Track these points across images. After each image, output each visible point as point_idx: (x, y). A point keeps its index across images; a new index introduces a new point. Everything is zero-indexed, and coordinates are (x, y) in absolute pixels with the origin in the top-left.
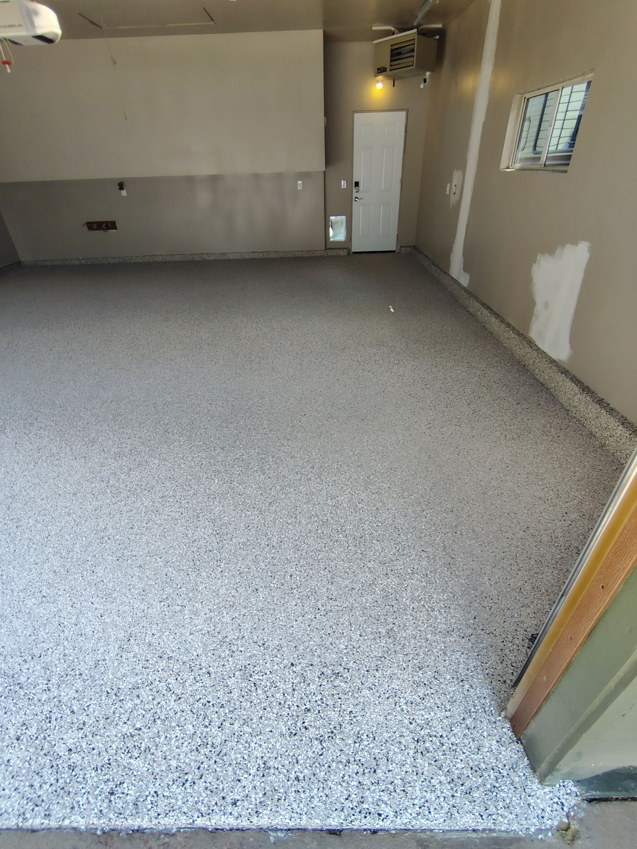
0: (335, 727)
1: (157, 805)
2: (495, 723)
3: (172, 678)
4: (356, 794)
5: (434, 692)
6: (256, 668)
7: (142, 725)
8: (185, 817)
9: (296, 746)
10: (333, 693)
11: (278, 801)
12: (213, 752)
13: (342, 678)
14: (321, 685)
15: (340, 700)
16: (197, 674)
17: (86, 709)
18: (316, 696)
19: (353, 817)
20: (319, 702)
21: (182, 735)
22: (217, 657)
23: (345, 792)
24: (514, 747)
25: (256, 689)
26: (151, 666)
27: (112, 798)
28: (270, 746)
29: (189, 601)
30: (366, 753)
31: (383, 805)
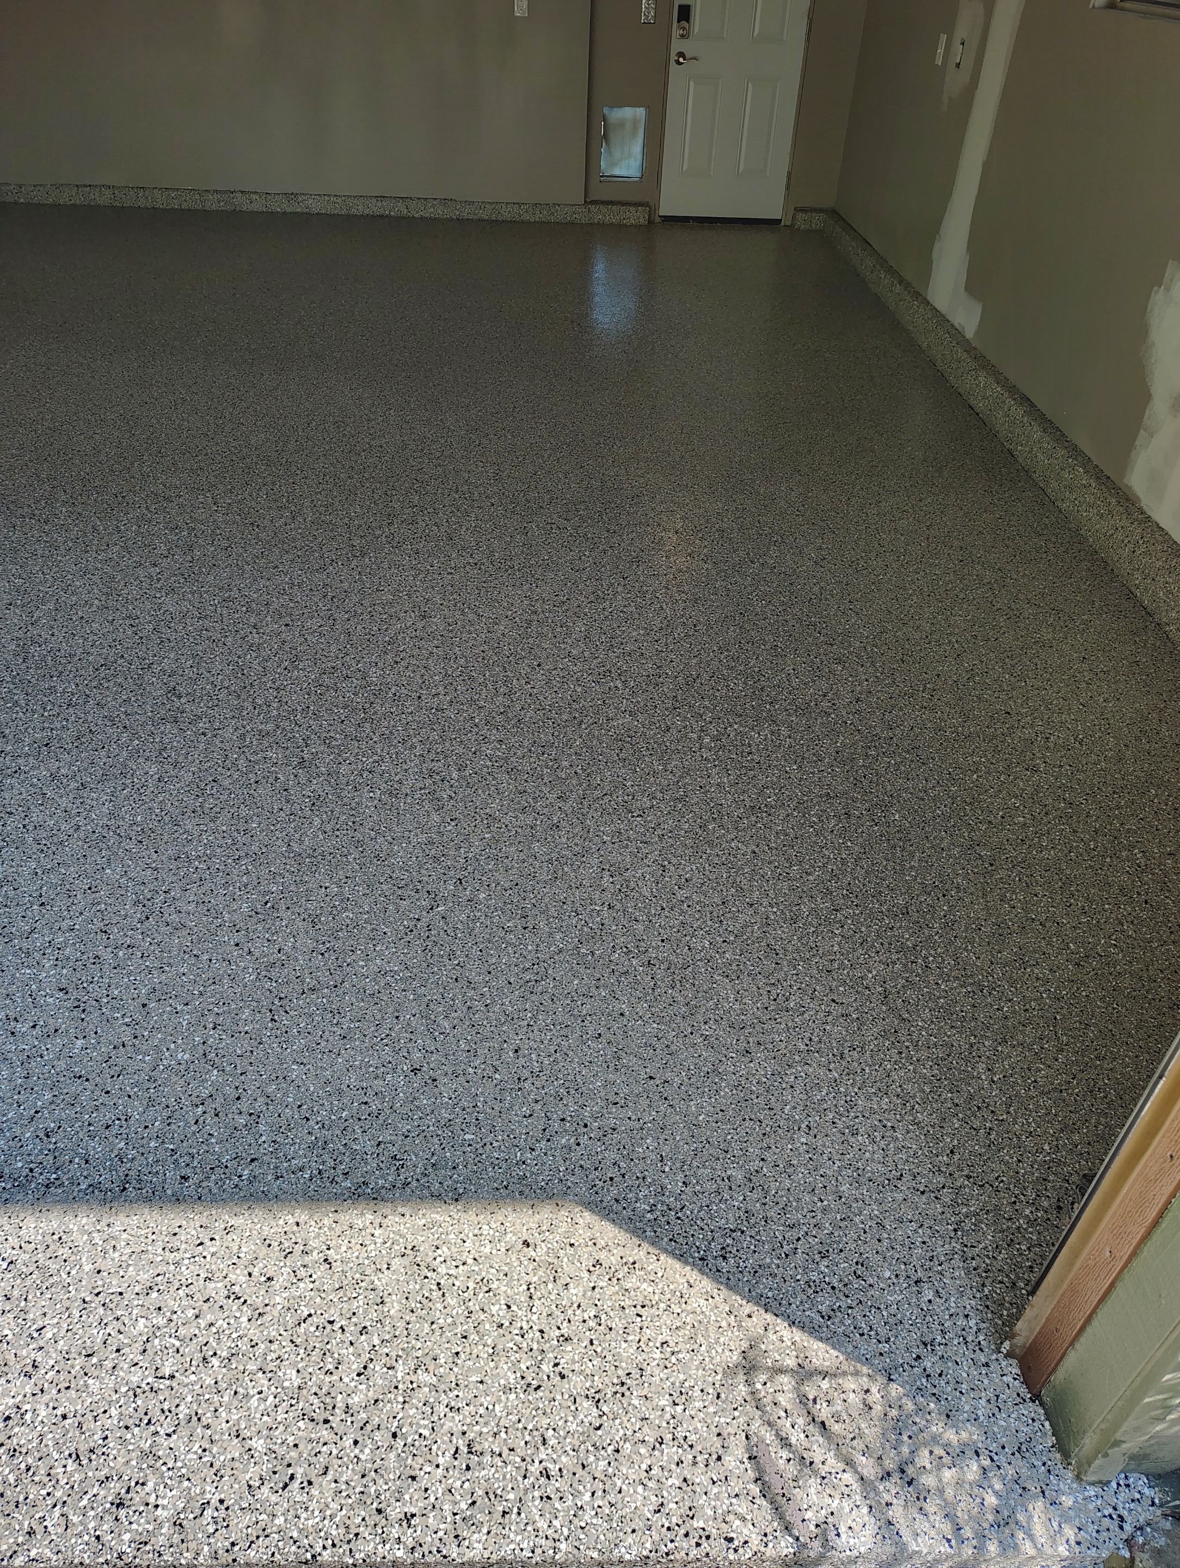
0: (628, 1374)
1: (228, 1526)
2: (987, 1365)
3: (238, 1271)
4: (677, 1503)
5: (854, 1305)
6: (439, 1252)
7: (176, 1368)
8: (294, 1548)
9: (540, 1412)
10: (622, 1304)
11: (503, 1516)
12: (349, 1423)
13: (643, 1273)
14: (594, 1288)
15: (639, 1319)
16: (299, 1263)
17: (35, 1335)
18: (583, 1311)
19: (670, 1546)
20: (592, 1324)
21: (273, 1388)
22: (346, 1228)
23: (653, 1498)
24: (1026, 1413)
25: (443, 1295)
26: (184, 1246)
27: (122, 1513)
28: (482, 1411)
29: (267, 1104)
30: (699, 1425)
31: (737, 1522)
